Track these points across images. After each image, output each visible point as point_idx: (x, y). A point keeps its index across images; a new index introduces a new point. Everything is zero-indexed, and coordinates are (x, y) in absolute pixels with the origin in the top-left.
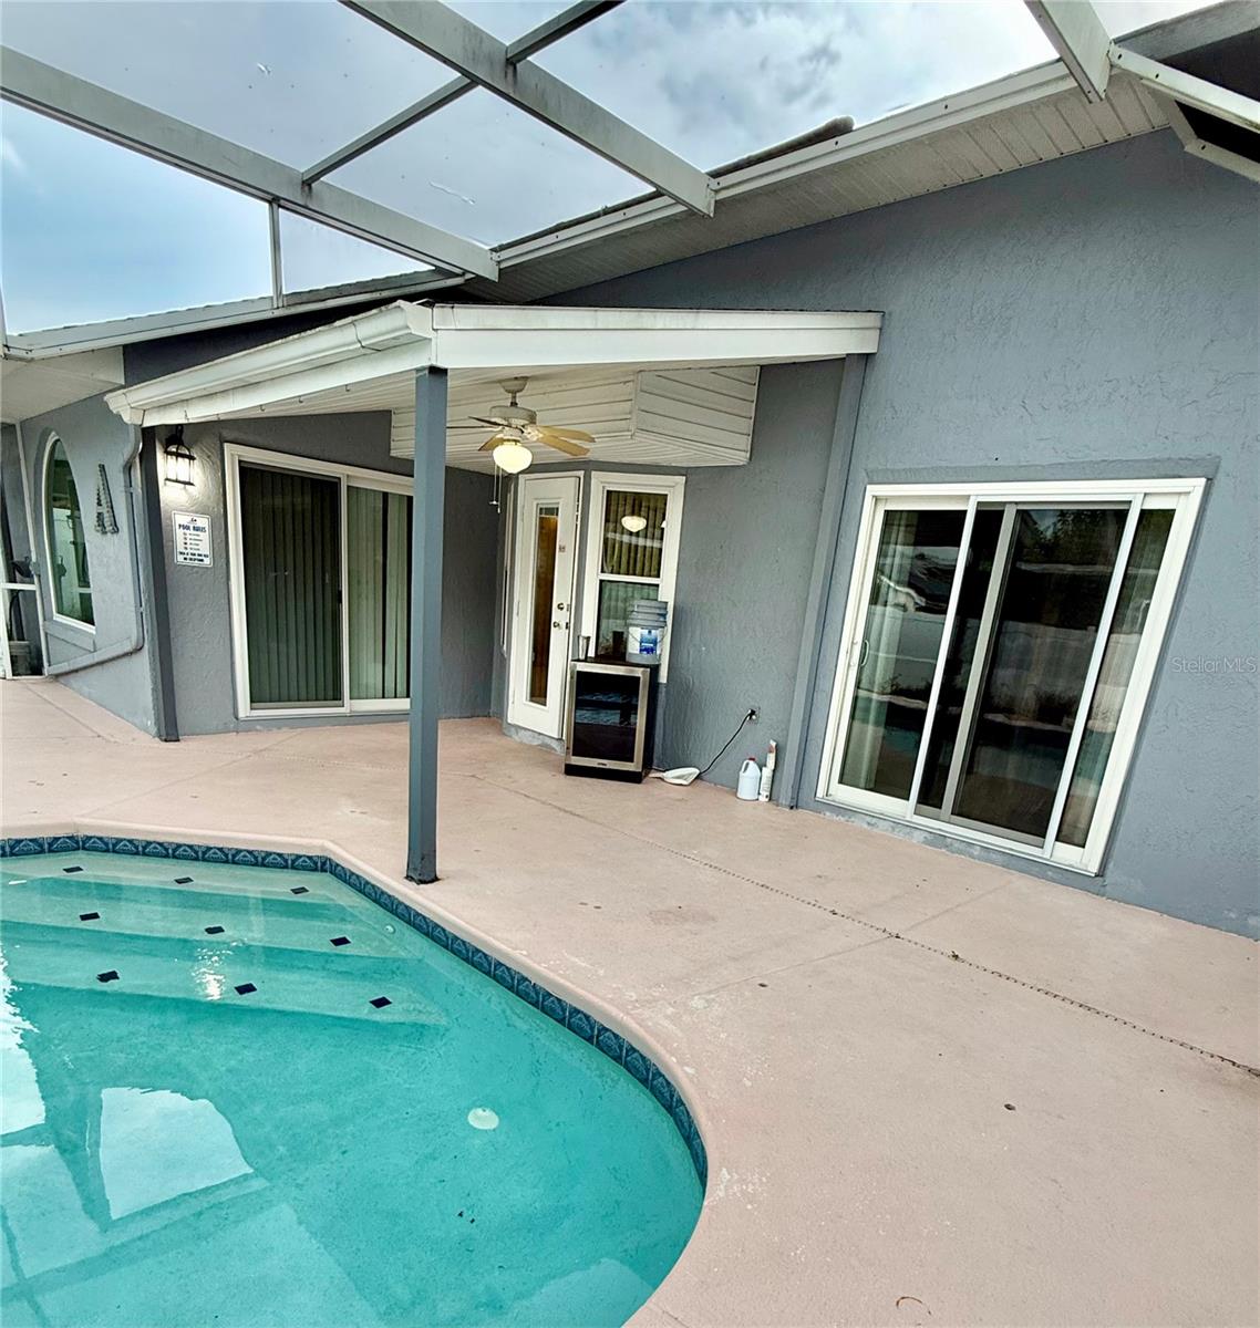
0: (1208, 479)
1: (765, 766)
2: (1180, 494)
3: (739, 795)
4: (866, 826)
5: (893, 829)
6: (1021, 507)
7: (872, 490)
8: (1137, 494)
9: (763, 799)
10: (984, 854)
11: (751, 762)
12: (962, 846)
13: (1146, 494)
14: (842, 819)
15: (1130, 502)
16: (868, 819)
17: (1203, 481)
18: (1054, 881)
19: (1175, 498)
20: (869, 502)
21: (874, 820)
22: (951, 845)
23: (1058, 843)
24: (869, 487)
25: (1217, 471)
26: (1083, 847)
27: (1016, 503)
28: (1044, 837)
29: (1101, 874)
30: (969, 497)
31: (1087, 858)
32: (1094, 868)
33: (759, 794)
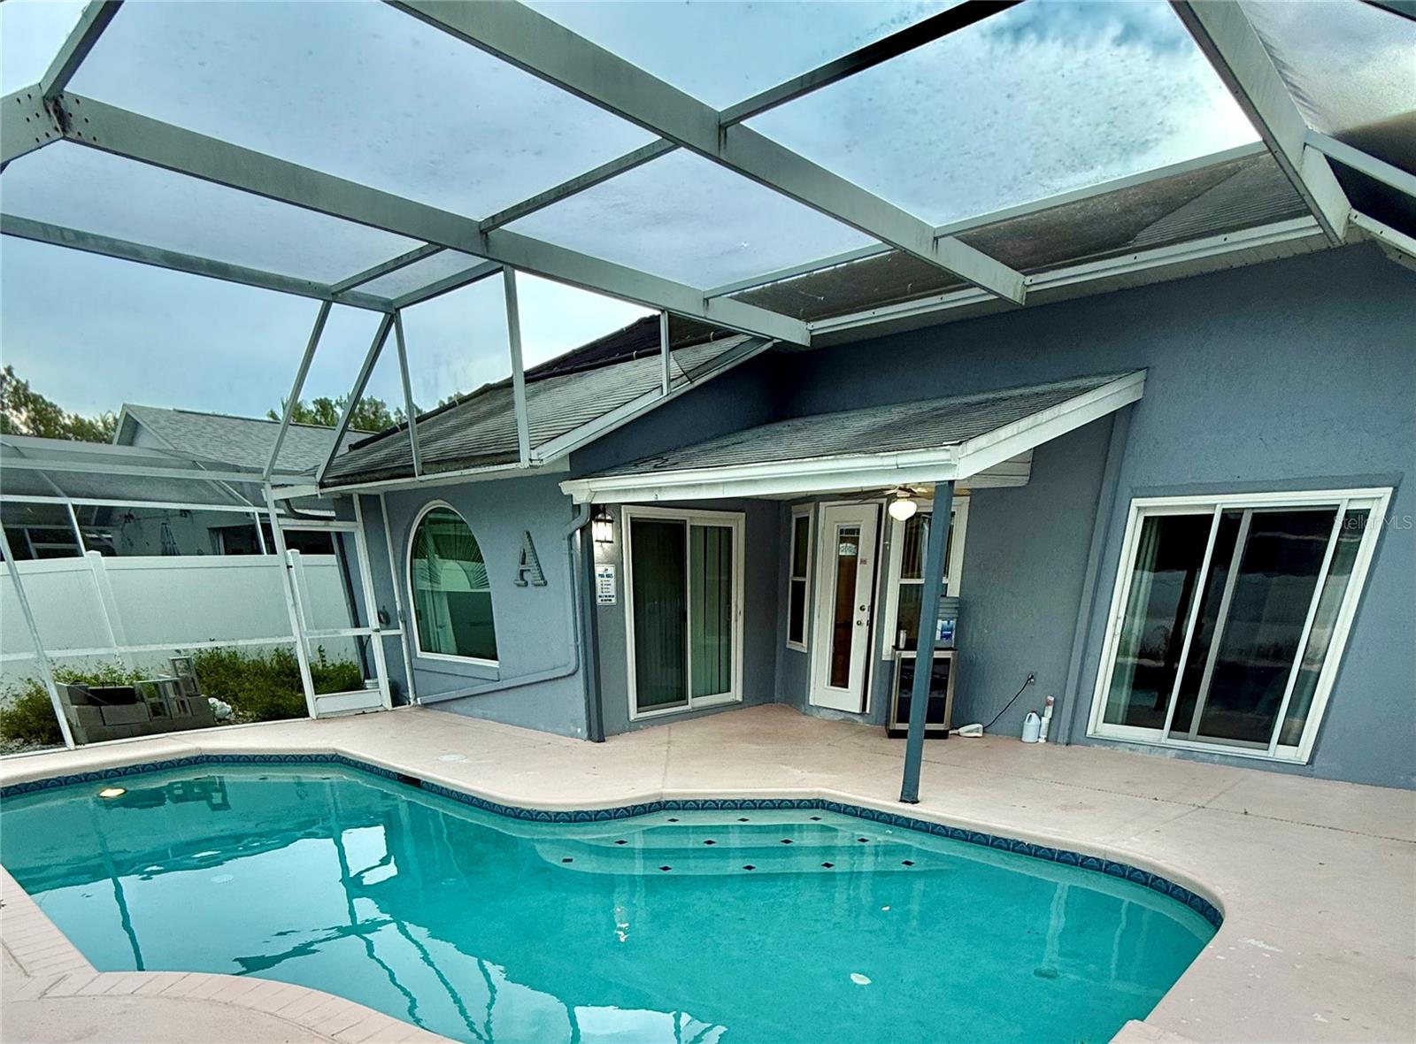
0: (1395, 488)
1: (1043, 716)
2: (1374, 499)
3: (1023, 739)
4: (1128, 751)
5: (1150, 751)
6: (1255, 511)
7: (1136, 502)
8: (1343, 499)
9: (1042, 741)
10: (1223, 759)
11: (1034, 715)
12: (1206, 756)
13: (1350, 500)
14: (1109, 748)
15: (1339, 505)
16: (1129, 746)
17: (1391, 489)
18: (1275, 771)
19: (1370, 502)
20: (1133, 511)
21: (1134, 747)
22: (1197, 756)
23: (1279, 746)
24: (1133, 500)
25: (1400, 481)
26: (1297, 746)
27: (1253, 508)
28: (1269, 742)
29: (1311, 762)
30: (1215, 505)
31: (1301, 753)
32: (1305, 759)
33: (1039, 737)
